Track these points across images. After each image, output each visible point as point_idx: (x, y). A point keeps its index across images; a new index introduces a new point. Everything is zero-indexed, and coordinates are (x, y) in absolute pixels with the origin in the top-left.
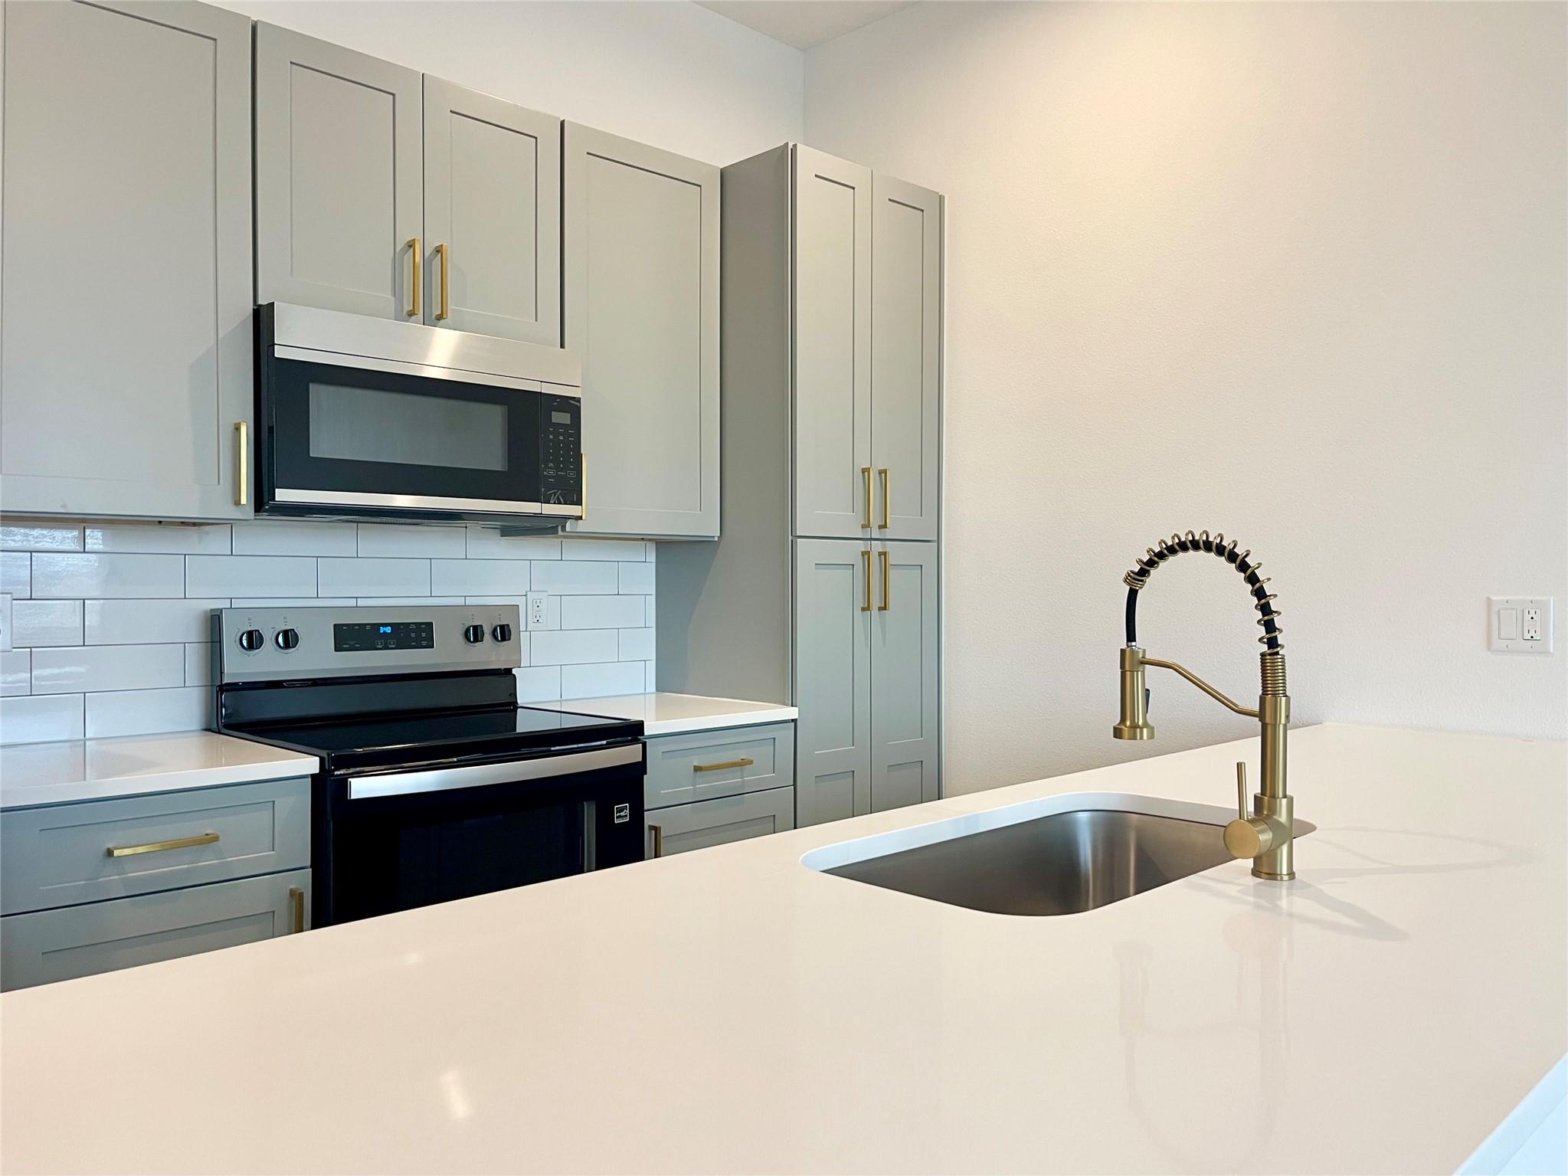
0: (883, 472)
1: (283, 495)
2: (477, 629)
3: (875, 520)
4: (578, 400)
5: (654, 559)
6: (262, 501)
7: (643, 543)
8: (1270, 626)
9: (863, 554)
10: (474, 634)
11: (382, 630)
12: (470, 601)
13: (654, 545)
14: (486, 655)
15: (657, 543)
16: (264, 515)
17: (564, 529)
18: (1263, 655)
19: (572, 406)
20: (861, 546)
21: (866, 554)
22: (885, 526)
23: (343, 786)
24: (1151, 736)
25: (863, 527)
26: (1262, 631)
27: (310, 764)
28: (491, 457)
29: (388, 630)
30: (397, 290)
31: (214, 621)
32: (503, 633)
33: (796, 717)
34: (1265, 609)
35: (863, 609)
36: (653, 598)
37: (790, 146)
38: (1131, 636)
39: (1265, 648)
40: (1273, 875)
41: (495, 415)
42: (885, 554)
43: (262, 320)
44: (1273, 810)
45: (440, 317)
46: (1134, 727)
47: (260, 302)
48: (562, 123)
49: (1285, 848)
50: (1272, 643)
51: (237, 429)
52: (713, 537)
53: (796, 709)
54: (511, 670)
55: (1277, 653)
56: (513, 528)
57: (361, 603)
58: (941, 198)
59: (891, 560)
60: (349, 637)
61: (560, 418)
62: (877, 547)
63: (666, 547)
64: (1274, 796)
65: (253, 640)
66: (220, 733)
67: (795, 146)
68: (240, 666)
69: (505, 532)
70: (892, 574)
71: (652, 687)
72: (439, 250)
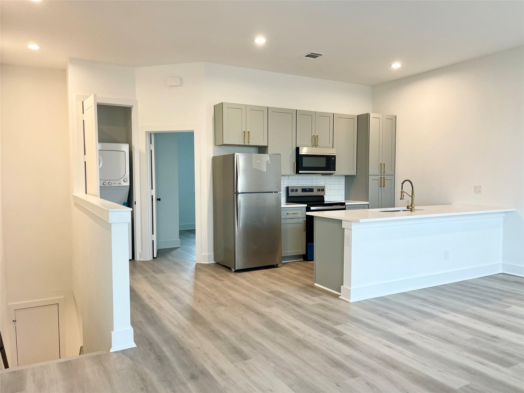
0: (384, 164)
1: (300, 172)
2: (320, 189)
3: (383, 172)
4: (335, 156)
5: (344, 178)
6: (297, 172)
8: (413, 188)
9: (380, 178)
10: (319, 190)
11: (307, 189)
12: (317, 185)
13: (344, 176)
14: (320, 193)
16: (297, 174)
17: (332, 174)
19: (334, 157)
20: (380, 176)
21: (381, 178)
22: (384, 173)
23: (310, 208)
24: (404, 199)
25: (380, 173)
27: (306, 205)
28: (324, 165)
29: (308, 189)
30: (312, 143)
31: (287, 188)
32: (323, 190)
33: (368, 203)
34: (412, 187)
35: (380, 187)
36: (344, 185)
37: (369, 114)
38: (402, 189)
40: (412, 211)
41: (324, 159)
42: (384, 177)
43: (298, 149)
44: (412, 205)
45: (317, 145)
46: (402, 198)
47: (297, 146)
48: (334, 114)
49: (413, 208)
50: (413, 190)
51: (294, 163)
52: (355, 175)
53: (368, 202)
54: (323, 196)
56: (323, 174)
57: (303, 185)
58: (396, 116)
59: (385, 179)
60: (304, 190)
61: (333, 158)
62: (383, 176)
63: (346, 176)
64: (412, 204)
65: (292, 191)
66: (288, 203)
68: (291, 194)
69: (322, 175)
70: (385, 181)
72: (317, 136)
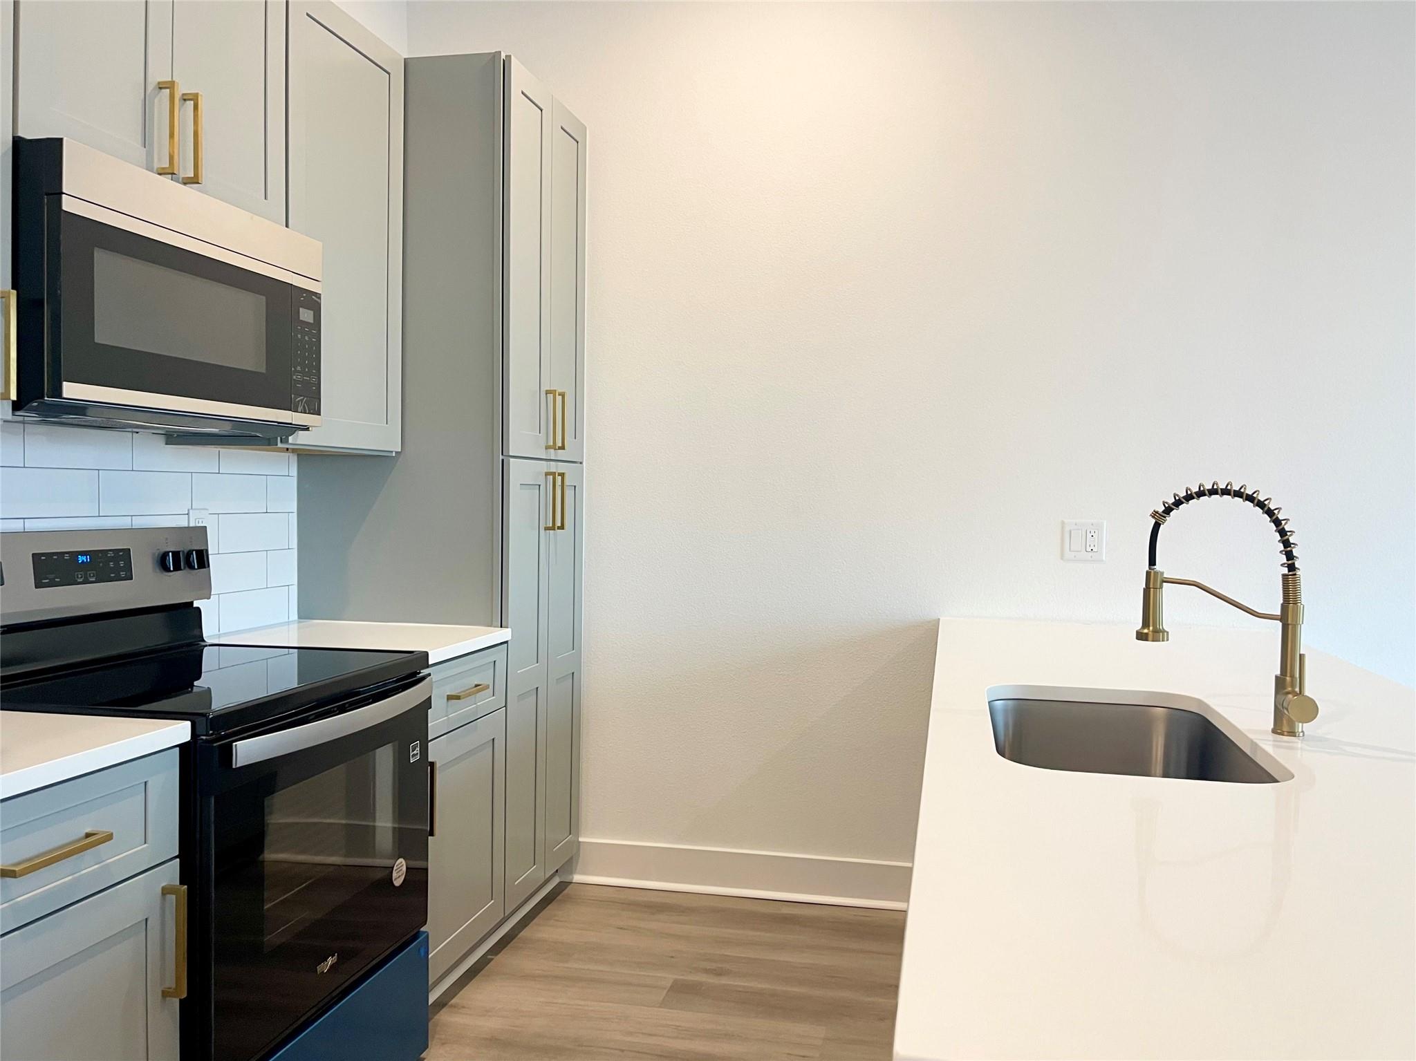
0: (562, 395)
1: (72, 391)
2: (175, 554)
3: (557, 440)
4: (320, 297)
5: (296, 473)
7: (287, 454)
8: (1290, 556)
10: (168, 563)
11: (81, 559)
13: (296, 457)
14: (176, 588)
15: (298, 455)
18: (1284, 575)
19: (313, 301)
20: (544, 467)
21: (549, 475)
22: (563, 447)
25: (548, 448)
26: (1284, 559)
29: (87, 559)
30: (148, 140)
32: (198, 560)
33: (508, 637)
34: (1286, 543)
35: (546, 529)
36: (295, 515)
37: (503, 56)
38: (1152, 561)
39: (1285, 571)
40: (1293, 734)
42: (563, 474)
45: (190, 181)
46: (1158, 631)
47: (21, 134)
50: (1292, 568)
52: (392, 452)
53: (509, 630)
54: (196, 603)
55: (1295, 574)
58: (585, 132)
59: (566, 481)
61: (304, 314)
62: (558, 468)
67: (509, 57)
70: (566, 494)
71: (295, 616)
72: (192, 92)
